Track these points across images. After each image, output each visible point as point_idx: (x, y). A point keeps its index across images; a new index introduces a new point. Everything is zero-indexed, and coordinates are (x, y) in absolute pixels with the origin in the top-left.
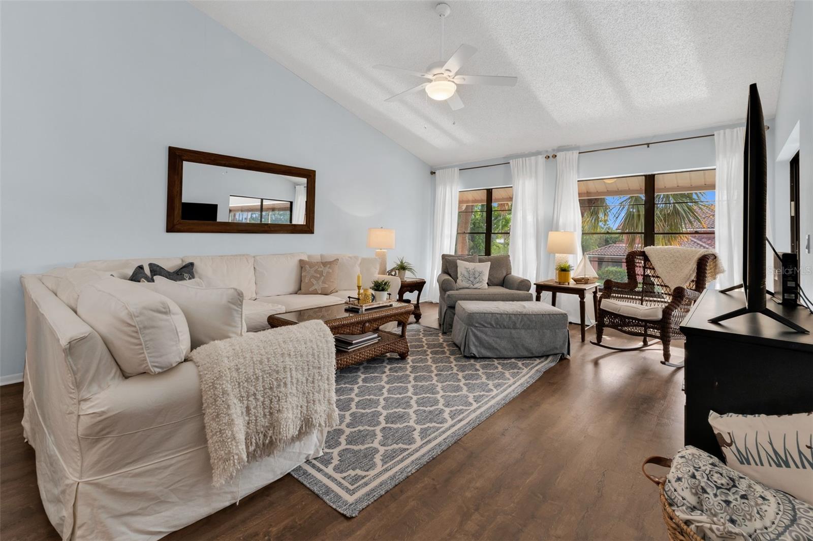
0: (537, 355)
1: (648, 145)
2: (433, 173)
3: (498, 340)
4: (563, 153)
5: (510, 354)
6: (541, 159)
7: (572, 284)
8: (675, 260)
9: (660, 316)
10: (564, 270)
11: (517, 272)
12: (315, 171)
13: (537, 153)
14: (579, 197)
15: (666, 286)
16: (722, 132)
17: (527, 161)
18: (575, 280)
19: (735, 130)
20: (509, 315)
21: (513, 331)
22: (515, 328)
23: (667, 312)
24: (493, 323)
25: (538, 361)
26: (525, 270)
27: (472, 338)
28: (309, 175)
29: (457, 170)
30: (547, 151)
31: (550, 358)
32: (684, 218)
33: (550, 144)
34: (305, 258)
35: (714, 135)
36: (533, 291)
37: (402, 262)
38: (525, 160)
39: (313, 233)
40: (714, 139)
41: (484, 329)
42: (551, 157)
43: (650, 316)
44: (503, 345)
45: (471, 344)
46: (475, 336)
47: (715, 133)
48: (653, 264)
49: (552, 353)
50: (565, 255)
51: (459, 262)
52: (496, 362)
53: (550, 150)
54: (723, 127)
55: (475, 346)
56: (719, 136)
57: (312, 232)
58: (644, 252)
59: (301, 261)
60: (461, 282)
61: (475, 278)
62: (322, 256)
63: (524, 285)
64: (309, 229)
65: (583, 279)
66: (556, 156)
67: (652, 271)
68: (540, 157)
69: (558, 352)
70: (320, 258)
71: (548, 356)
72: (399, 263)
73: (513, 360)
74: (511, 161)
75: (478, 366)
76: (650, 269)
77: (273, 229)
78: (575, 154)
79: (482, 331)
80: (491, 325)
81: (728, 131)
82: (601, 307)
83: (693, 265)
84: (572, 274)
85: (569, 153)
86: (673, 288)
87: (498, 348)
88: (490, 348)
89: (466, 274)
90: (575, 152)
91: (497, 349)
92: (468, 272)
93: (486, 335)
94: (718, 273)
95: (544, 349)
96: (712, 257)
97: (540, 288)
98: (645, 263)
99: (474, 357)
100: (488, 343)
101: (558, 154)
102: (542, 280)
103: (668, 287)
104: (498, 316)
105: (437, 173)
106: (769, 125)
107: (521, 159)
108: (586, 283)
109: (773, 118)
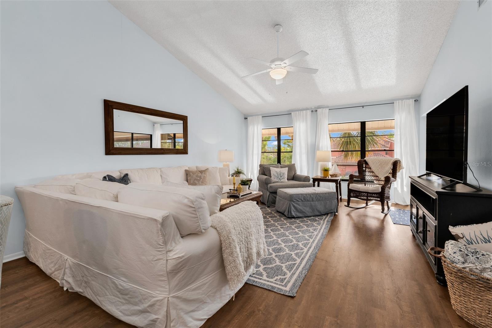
0: (323, 214)
1: (363, 107)
2: (246, 118)
3: (305, 208)
4: (320, 109)
5: (310, 214)
6: (309, 112)
7: (330, 178)
8: (381, 164)
9: (380, 190)
10: (326, 170)
11: (298, 173)
13: (307, 109)
15: (376, 176)
16: (398, 101)
17: (301, 113)
18: (331, 176)
19: (404, 101)
20: (310, 195)
21: (312, 203)
22: (313, 201)
23: (383, 188)
24: (303, 199)
25: (324, 217)
26: (301, 170)
27: (293, 208)
28: (184, 119)
29: (260, 117)
31: (329, 215)
32: (370, 142)
33: (313, 104)
34: (187, 169)
35: (394, 103)
36: (311, 181)
37: (238, 169)
38: (300, 113)
39: (187, 154)
40: (394, 105)
41: (298, 202)
42: (314, 111)
43: (375, 191)
44: (308, 210)
45: (292, 210)
46: (294, 206)
47: (395, 102)
48: (370, 166)
49: (330, 212)
50: (326, 163)
51: (271, 168)
52: (305, 219)
53: (313, 107)
54: (398, 99)
55: (294, 211)
56: (396, 104)
58: (365, 160)
59: (186, 171)
60: (273, 179)
61: (281, 176)
63: (306, 179)
64: (185, 152)
65: (334, 174)
66: (317, 111)
67: (370, 169)
68: (308, 111)
69: (333, 211)
71: (327, 214)
73: (312, 217)
74: (292, 113)
75: (298, 221)
76: (368, 168)
77: (166, 152)
78: (327, 110)
79: (297, 204)
80: (302, 200)
81: (400, 101)
82: (350, 188)
83: (390, 166)
84: (331, 172)
85: (324, 110)
86: (383, 177)
87: (305, 211)
88: (301, 212)
89: (276, 175)
90: (327, 109)
91: (305, 212)
92: (277, 173)
93: (299, 206)
95: (327, 211)
96: (399, 162)
97: (315, 180)
98: (366, 166)
99: (294, 218)
100: (300, 209)
101: (318, 110)
102: (314, 176)
103: (378, 176)
104: (305, 195)
105: (248, 118)
106: (418, 99)
107: (298, 112)
108: (336, 177)
109: (419, 96)
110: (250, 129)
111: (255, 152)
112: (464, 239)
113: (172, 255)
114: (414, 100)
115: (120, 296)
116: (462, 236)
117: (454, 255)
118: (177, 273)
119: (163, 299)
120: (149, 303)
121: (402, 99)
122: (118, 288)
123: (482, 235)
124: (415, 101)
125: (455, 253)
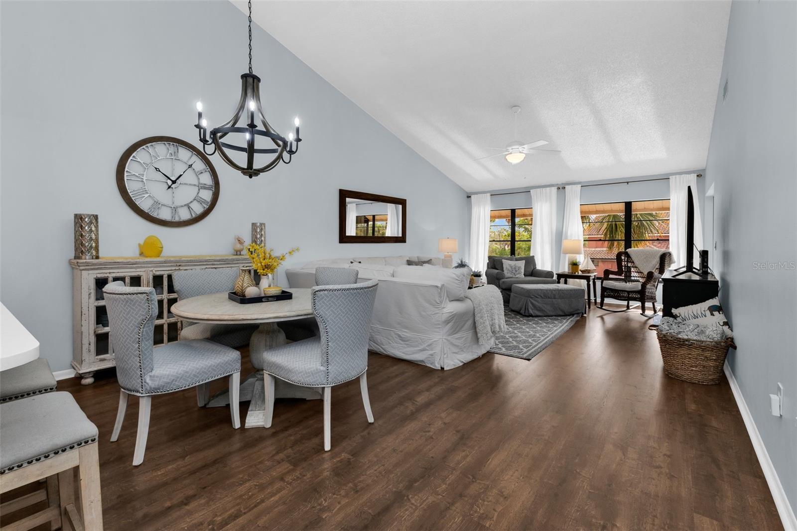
0: (567, 314)
1: (628, 183)
2: (469, 197)
3: (545, 306)
4: (570, 186)
5: (552, 313)
6: (554, 190)
7: (580, 273)
8: (647, 257)
9: (640, 288)
10: (575, 265)
11: (539, 267)
12: (406, 200)
13: (551, 186)
14: (581, 214)
15: (641, 272)
16: (674, 177)
17: (543, 191)
18: (582, 271)
19: (682, 176)
20: (550, 290)
21: (554, 300)
22: (555, 298)
23: (644, 286)
24: (542, 295)
25: (568, 317)
26: (543, 264)
27: (530, 305)
28: (402, 202)
29: (489, 195)
30: (557, 184)
31: (575, 316)
33: (560, 180)
35: (669, 179)
36: (555, 277)
37: (462, 262)
40: (669, 181)
41: (537, 299)
42: (561, 188)
43: (634, 288)
44: (548, 309)
45: (529, 307)
46: (532, 304)
47: (670, 177)
48: (632, 259)
49: (576, 312)
50: (575, 255)
51: (503, 260)
52: (545, 318)
53: (560, 184)
54: (675, 174)
55: (532, 309)
56: (673, 180)
57: (405, 242)
58: (627, 252)
59: (408, 261)
60: (507, 273)
61: (516, 271)
62: (418, 257)
63: (549, 274)
64: (403, 240)
65: (587, 270)
66: (565, 188)
67: (633, 264)
68: (553, 188)
69: (580, 312)
70: (417, 258)
71: (573, 315)
72: (460, 263)
73: (554, 317)
74: (531, 191)
75: (536, 319)
76: (631, 262)
78: (579, 187)
79: (536, 301)
80: (541, 296)
81: (678, 177)
82: (603, 286)
83: (657, 259)
84: (581, 267)
85: (574, 187)
86: (646, 273)
87: (546, 310)
88: (540, 310)
89: (510, 269)
90: (579, 185)
91: (544, 311)
92: (511, 267)
93: (538, 302)
94: (672, 263)
95: (572, 310)
96: (669, 254)
97: (560, 276)
98: (627, 259)
99: (531, 316)
100: (539, 307)
101: (567, 187)
102: (560, 272)
103: (642, 273)
104: (545, 291)
105: (473, 197)
106: (701, 174)
107: (539, 189)
108: (589, 273)
109: (704, 170)
110: (475, 210)
111: (481, 240)
112: (680, 317)
113: (445, 310)
114: (696, 175)
115: (402, 342)
116: (679, 315)
117: (662, 326)
118: (448, 324)
119: (438, 340)
120: (428, 344)
121: (680, 173)
122: (401, 337)
123: (693, 312)
124: (698, 176)
125: (663, 324)
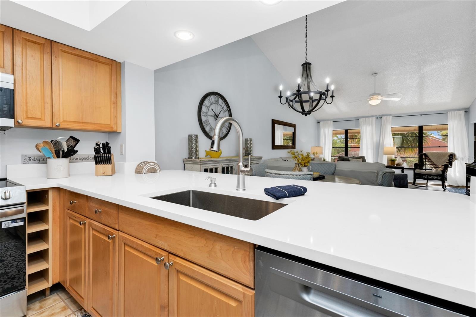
1: (421, 115)
2: (318, 123)
4: (384, 117)
6: (374, 119)
7: (396, 166)
8: (439, 156)
10: (393, 161)
12: (295, 125)
13: (372, 116)
14: (392, 132)
16: (451, 112)
18: (397, 164)
19: (456, 112)
23: (442, 172)
29: (332, 122)
30: (376, 116)
35: (447, 113)
38: (367, 119)
42: (379, 118)
47: (448, 112)
48: (429, 157)
50: (392, 155)
53: (378, 115)
54: (451, 110)
56: (450, 114)
57: (295, 148)
58: (425, 153)
66: (381, 118)
67: (429, 160)
68: (374, 118)
74: (360, 119)
76: (428, 159)
78: (391, 117)
81: (453, 112)
82: (415, 173)
83: (447, 158)
84: (396, 162)
85: (388, 117)
90: (390, 117)
96: (454, 155)
98: (425, 158)
103: (436, 165)
105: (321, 123)
106: (467, 111)
107: (365, 118)
108: (400, 165)
109: (469, 108)
110: (322, 131)
111: (327, 147)
114: (464, 111)
121: (454, 110)
124: (465, 112)
